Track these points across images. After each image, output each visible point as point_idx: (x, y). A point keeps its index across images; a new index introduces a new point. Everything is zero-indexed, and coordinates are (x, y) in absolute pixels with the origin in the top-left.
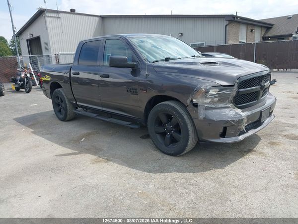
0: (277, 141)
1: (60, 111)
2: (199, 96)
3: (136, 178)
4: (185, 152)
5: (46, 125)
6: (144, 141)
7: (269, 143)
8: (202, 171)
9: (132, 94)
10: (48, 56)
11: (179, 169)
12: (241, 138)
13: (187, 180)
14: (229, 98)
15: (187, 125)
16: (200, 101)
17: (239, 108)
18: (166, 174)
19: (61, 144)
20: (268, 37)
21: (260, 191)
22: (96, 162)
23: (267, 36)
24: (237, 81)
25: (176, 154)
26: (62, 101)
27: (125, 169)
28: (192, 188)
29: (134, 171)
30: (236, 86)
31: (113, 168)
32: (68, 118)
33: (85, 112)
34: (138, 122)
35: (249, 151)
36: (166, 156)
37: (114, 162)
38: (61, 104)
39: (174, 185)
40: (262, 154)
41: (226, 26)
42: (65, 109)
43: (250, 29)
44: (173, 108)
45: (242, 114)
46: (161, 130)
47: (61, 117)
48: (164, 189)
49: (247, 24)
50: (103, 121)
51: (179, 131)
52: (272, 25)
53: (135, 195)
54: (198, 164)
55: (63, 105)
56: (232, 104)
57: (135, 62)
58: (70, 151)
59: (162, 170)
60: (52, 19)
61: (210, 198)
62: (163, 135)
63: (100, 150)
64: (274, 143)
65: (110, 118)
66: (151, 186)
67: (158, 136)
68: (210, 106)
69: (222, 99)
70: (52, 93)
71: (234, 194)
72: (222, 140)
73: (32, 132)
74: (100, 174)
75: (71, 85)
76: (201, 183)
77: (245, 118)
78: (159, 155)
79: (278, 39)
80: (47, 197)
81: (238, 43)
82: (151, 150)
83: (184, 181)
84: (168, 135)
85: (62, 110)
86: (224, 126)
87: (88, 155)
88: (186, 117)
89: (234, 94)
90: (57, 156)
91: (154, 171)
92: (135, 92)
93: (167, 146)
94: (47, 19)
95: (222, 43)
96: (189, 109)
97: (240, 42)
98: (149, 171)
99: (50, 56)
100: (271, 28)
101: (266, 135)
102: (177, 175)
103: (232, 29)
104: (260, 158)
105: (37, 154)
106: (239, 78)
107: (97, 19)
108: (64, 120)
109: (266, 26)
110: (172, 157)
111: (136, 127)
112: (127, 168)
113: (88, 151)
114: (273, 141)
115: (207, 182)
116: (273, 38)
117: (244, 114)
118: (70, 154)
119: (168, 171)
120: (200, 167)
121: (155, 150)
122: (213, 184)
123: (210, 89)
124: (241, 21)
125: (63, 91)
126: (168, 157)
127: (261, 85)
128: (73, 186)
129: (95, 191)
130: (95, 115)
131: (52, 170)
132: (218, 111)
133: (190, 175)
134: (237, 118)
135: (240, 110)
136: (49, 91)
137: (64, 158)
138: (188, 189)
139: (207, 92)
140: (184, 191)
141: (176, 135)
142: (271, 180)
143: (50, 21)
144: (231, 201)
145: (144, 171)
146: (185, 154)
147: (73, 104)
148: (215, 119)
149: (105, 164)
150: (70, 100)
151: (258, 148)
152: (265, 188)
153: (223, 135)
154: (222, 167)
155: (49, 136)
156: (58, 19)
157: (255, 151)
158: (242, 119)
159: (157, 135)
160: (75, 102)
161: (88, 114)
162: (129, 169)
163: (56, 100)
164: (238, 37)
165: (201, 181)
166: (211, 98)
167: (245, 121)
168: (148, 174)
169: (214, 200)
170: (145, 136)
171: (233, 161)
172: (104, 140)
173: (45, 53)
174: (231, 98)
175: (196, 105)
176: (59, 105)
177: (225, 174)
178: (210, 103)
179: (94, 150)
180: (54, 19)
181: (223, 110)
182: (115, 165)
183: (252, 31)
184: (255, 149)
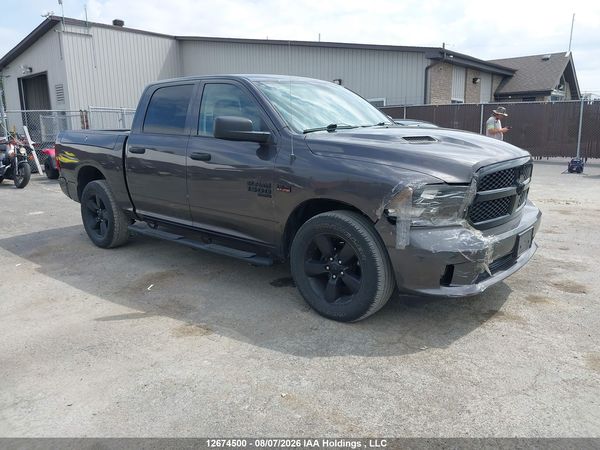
0: (541, 294)
1: (97, 227)
2: (400, 203)
3: (272, 366)
4: (369, 313)
5: (67, 256)
6: (279, 291)
7: (527, 298)
8: (404, 352)
9: (259, 195)
10: (63, 113)
11: (357, 348)
12: (481, 287)
13: (376, 369)
14: (458, 208)
15: (374, 261)
16: (403, 212)
17: (477, 228)
18: (332, 359)
19: (105, 295)
20: (507, 95)
21: (524, 392)
22: (182, 333)
23: (502, 91)
24: (476, 175)
25: (348, 319)
26: (103, 207)
27: (246, 348)
28: (388, 386)
29: (266, 352)
30: (474, 186)
31: (221, 345)
32: (115, 241)
33: (154, 231)
34: (269, 253)
35: (492, 313)
36: (327, 321)
37: (222, 333)
38: (99, 211)
39: (352, 381)
40: (517, 319)
41: (427, 69)
42: (110, 223)
43: (471, 77)
44: (346, 225)
45: (484, 239)
46: (318, 269)
47: (100, 238)
48: (333, 389)
49: (467, 68)
50: (194, 249)
51: (356, 272)
52: (513, 71)
53: (275, 401)
54: (395, 338)
55: (105, 215)
56: (464, 221)
57: (268, 130)
58: (124, 310)
59: (323, 350)
60: (75, 38)
61: (428, 407)
62: (323, 279)
63: (190, 309)
64: (537, 298)
65: (207, 243)
66: (305, 383)
67: (312, 282)
68: (422, 222)
69: (446, 209)
70: (80, 189)
71: (474, 398)
72: (445, 291)
73: (39, 271)
74: (196, 358)
75: (125, 174)
76: (406, 377)
77: (490, 247)
78: (314, 320)
79: (524, 99)
80: (86, 407)
81: (450, 103)
82: (295, 310)
83: (371, 372)
84: (333, 279)
85: (103, 224)
86: (450, 263)
87: (164, 319)
88: (372, 244)
89: (469, 200)
90: (98, 320)
91: (309, 353)
92: (266, 192)
93: (329, 301)
94: (64, 38)
95: (419, 103)
96: (379, 227)
97: (453, 102)
98: (298, 353)
99: (68, 114)
100: (510, 77)
101: (519, 282)
102: (356, 361)
103: (438, 75)
104: (514, 327)
105: (53, 317)
106: (479, 169)
107: (169, 42)
108: (106, 245)
109: (500, 72)
110: (340, 324)
111: (266, 262)
112: (250, 346)
113: (165, 310)
114: (533, 294)
115: (417, 375)
116: (516, 96)
117: (488, 240)
118: (127, 317)
119: (335, 353)
120: (401, 345)
121: (303, 311)
122: (429, 379)
123: (422, 189)
124: (455, 60)
125: (106, 186)
126: (333, 325)
127: (517, 184)
128: (141, 383)
129: (189, 393)
130: (177, 236)
131: (91, 349)
132: (438, 233)
133: (382, 361)
134: (475, 247)
135: (478, 232)
136: (74, 186)
137: (114, 324)
138: (381, 388)
139: (416, 195)
140: (375, 393)
141: (349, 279)
142: (542, 371)
143: (69, 42)
144: (469, 412)
145: (288, 351)
146: (367, 318)
147: (126, 213)
148: (432, 249)
149: (204, 339)
150: (120, 205)
151: (509, 307)
152: (533, 387)
153: (447, 280)
154: (444, 344)
155: (77, 278)
156: (88, 40)
157: (502, 314)
158: (484, 251)
159: (310, 279)
160: (131, 209)
161: (159, 233)
162: (255, 348)
163: (90, 204)
164: (449, 91)
165: (406, 372)
166: (425, 206)
167: (489, 254)
168: (295, 358)
169: (436, 411)
170: (279, 280)
171: (464, 332)
172: (196, 289)
173: (56, 107)
174: (464, 209)
175: (393, 221)
176: (95, 215)
177: (450, 359)
178: (421, 217)
179: (176, 309)
180: (79, 39)
181: (447, 232)
182: (225, 340)
183: (474, 81)
184: (502, 309)
